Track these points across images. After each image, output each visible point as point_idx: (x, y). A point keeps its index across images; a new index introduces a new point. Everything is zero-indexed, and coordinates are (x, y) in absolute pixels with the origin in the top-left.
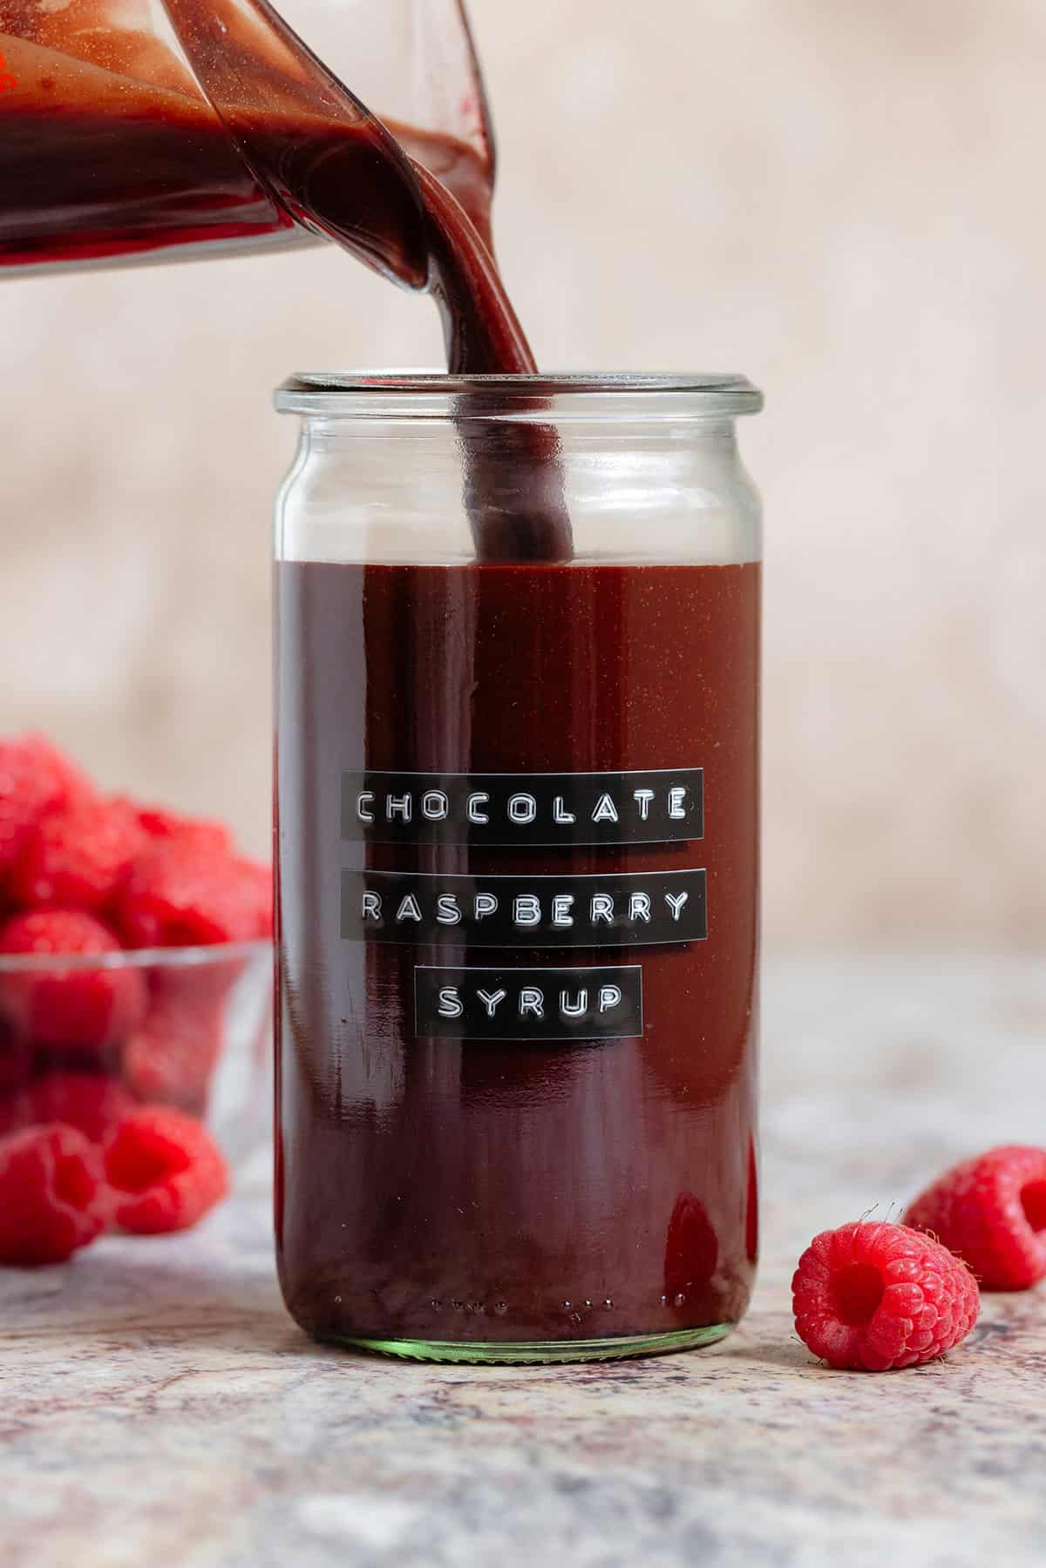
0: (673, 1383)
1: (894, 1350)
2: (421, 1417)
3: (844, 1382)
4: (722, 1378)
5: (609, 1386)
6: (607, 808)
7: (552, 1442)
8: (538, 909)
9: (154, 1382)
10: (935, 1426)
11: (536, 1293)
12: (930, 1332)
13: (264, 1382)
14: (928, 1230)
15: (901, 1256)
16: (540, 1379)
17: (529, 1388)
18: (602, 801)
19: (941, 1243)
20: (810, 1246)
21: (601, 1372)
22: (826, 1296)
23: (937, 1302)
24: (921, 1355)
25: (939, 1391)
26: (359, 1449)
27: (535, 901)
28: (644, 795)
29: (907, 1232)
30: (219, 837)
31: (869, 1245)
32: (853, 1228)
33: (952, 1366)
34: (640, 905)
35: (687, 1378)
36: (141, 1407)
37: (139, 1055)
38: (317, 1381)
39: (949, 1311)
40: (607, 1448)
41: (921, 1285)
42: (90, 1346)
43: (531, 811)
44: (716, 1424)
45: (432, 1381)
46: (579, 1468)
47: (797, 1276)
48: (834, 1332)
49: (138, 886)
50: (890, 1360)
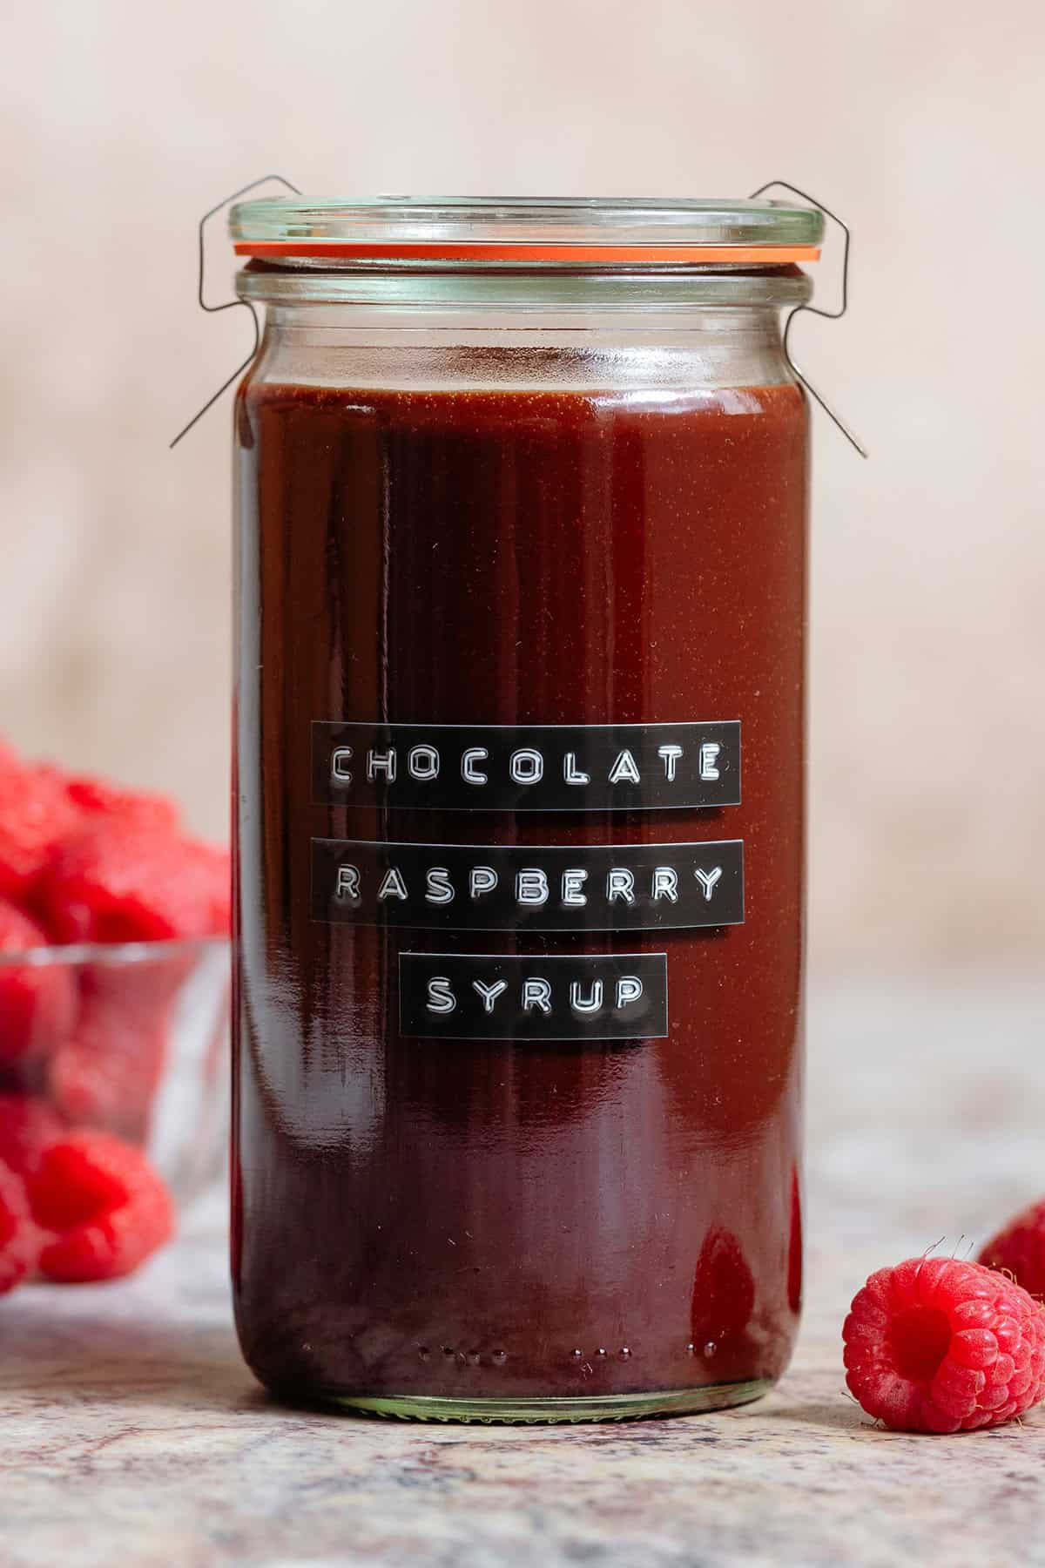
0: (701, 1445)
1: (963, 1409)
2: (405, 1479)
3: (902, 1445)
4: (760, 1440)
5: (627, 1447)
6: (627, 767)
7: (558, 1506)
8: (545, 885)
9: (91, 1441)
10: (1011, 1492)
11: (540, 1340)
12: (1006, 1387)
13: (218, 1442)
14: (1004, 1269)
15: (970, 1297)
16: (544, 1440)
17: (532, 1449)
18: (622, 757)
19: (1019, 1284)
20: (865, 1286)
21: (617, 1433)
22: (882, 1345)
23: (1014, 1352)
24: (995, 1415)
25: (1016, 1455)
26: (332, 1512)
27: (542, 876)
28: (671, 752)
29: (979, 1271)
30: (164, 813)
31: (934, 1285)
32: (915, 1264)
33: (1032, 1428)
34: (665, 882)
35: (719, 1440)
36: (76, 1467)
37: (68, 1070)
38: (282, 1441)
39: (1028, 1363)
40: (624, 1512)
41: (994, 1331)
42: (15, 1402)
43: (537, 770)
44: (752, 1489)
45: (418, 1442)
46: (591, 1533)
47: (849, 1322)
48: (891, 1387)
49: (70, 870)
50: (958, 1420)
